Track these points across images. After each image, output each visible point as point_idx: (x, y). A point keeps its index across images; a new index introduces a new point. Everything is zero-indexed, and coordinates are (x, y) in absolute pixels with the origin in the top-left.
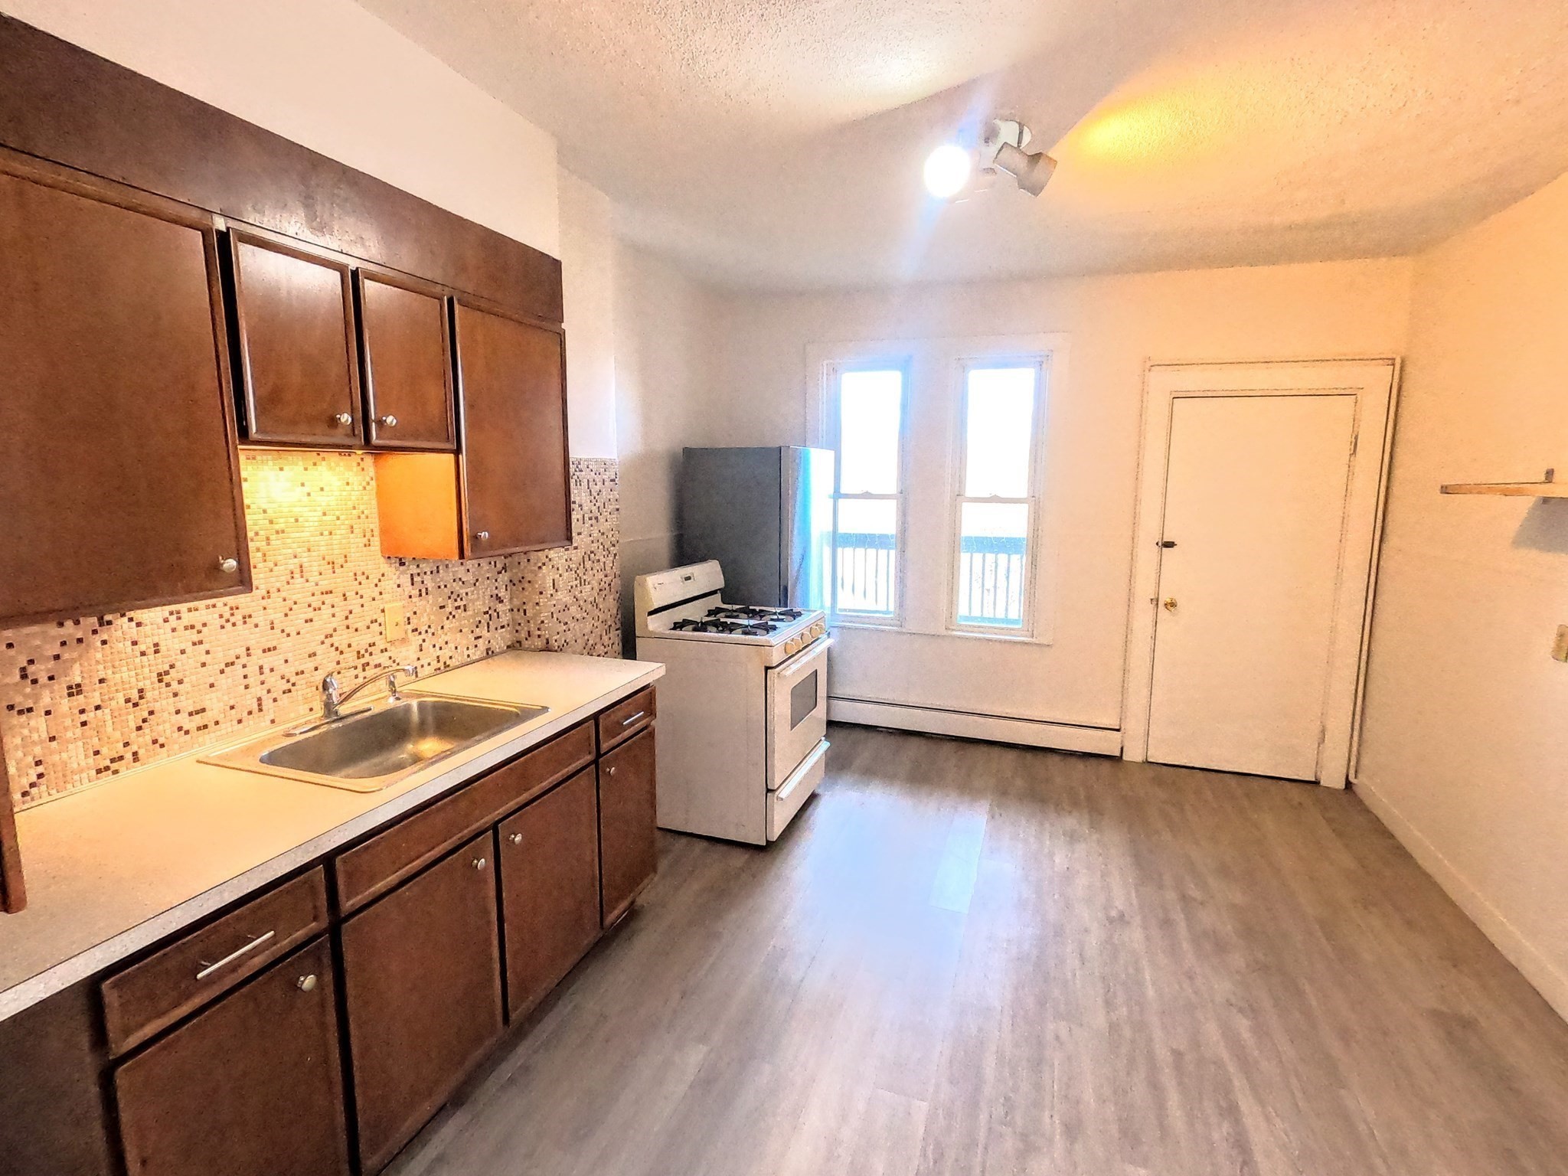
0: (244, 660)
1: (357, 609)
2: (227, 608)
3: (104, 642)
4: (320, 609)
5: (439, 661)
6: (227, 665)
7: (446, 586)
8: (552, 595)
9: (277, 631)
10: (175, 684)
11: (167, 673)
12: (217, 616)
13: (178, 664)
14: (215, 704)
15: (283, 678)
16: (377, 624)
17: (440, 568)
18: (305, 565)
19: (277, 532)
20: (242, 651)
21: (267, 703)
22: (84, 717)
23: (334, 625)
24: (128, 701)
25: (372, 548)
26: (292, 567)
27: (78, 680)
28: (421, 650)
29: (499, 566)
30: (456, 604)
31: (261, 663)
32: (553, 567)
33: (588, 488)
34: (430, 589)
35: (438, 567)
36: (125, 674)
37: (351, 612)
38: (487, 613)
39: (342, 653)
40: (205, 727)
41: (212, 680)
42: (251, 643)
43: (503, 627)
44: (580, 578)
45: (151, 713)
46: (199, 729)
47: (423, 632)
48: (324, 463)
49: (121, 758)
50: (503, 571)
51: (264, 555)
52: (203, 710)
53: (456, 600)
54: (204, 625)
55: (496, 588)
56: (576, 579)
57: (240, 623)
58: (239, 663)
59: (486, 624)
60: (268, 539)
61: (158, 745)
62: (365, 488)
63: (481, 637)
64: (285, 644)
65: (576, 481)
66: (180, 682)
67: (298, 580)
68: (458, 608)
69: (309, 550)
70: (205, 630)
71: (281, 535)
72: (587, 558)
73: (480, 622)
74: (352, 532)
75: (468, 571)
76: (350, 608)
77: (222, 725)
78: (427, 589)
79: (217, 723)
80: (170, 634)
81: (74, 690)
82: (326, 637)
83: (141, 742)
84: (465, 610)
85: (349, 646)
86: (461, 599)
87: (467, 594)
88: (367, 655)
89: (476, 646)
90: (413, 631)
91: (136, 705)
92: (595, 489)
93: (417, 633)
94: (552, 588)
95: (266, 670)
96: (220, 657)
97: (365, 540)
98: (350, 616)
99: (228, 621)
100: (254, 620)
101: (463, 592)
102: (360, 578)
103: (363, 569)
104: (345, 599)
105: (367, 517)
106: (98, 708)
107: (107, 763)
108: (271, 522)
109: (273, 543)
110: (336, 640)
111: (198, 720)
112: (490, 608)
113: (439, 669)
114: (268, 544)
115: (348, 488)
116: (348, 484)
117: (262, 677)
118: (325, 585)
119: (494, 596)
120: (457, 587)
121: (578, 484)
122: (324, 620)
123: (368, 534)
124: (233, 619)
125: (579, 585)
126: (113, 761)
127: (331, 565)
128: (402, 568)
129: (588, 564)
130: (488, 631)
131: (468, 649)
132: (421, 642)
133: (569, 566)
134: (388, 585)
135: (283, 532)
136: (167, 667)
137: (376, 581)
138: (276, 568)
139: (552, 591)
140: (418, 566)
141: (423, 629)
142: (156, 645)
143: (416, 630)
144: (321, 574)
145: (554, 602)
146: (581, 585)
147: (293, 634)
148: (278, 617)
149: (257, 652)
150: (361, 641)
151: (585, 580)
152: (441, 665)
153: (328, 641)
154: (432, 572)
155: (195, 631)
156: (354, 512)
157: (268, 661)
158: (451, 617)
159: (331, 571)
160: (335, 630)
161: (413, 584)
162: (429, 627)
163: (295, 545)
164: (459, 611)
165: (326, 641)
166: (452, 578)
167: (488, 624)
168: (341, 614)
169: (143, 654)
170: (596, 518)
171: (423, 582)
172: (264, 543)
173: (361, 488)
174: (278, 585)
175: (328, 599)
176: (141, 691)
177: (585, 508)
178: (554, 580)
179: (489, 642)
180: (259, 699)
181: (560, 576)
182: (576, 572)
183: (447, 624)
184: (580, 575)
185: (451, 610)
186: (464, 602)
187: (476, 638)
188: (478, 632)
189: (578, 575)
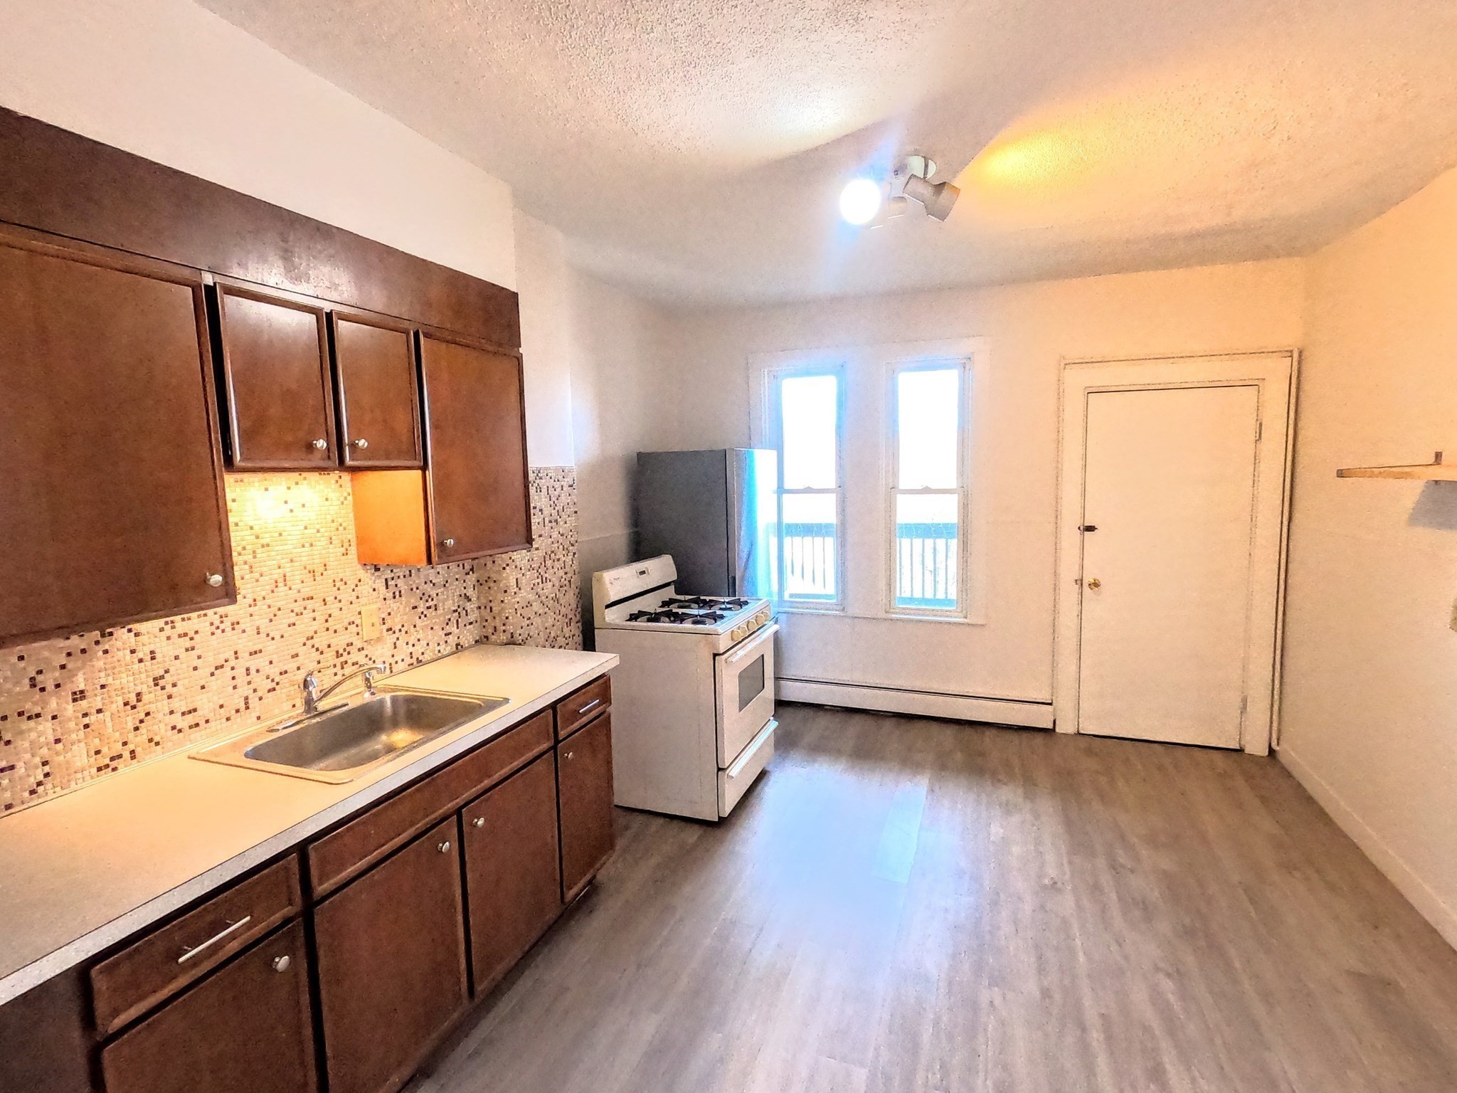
0: (232, 663)
1: (336, 613)
2: (217, 616)
3: (106, 652)
4: (302, 614)
5: (412, 657)
6: (217, 668)
7: (417, 588)
8: (515, 593)
9: (263, 635)
10: (169, 688)
11: (162, 677)
12: (208, 624)
13: (172, 669)
14: (206, 704)
15: (268, 678)
16: (355, 625)
17: (413, 571)
18: (288, 574)
19: (263, 546)
20: (230, 655)
21: (253, 702)
22: (86, 720)
23: (315, 628)
24: (126, 704)
25: (349, 556)
26: (275, 576)
27: (82, 687)
28: (395, 647)
29: (467, 567)
30: (428, 605)
31: (248, 665)
32: (516, 567)
33: (548, 494)
34: (403, 592)
35: (410, 571)
36: (125, 679)
37: (330, 616)
38: (456, 611)
39: (322, 653)
40: (197, 725)
41: (203, 683)
42: (239, 648)
43: (471, 623)
44: (542, 576)
45: (148, 714)
46: (190, 727)
47: (397, 631)
48: (305, 482)
49: (120, 756)
50: (471, 573)
51: (251, 567)
52: (195, 710)
53: (427, 601)
54: (196, 632)
55: (465, 588)
56: (538, 578)
57: (229, 629)
58: (228, 666)
59: (455, 622)
60: (254, 552)
61: (153, 743)
62: (342, 503)
63: (450, 633)
65: (536, 488)
66: (174, 685)
67: (282, 588)
68: (429, 608)
69: (292, 561)
70: (196, 637)
71: (266, 548)
72: (547, 557)
73: (450, 620)
74: (331, 543)
75: (438, 573)
76: (329, 612)
77: (211, 724)
78: (400, 592)
79: (207, 721)
80: (165, 642)
81: (79, 696)
82: (308, 639)
83: (138, 740)
84: (436, 609)
85: (329, 646)
86: (432, 600)
87: (437, 595)
88: (345, 654)
89: (446, 642)
90: (388, 630)
91: (134, 707)
92: (554, 494)
93: (391, 632)
94: (515, 586)
95: (253, 671)
96: (211, 660)
97: (343, 550)
98: (330, 619)
99: (218, 628)
100: (242, 626)
101: (433, 593)
102: (338, 584)
103: (341, 576)
104: (325, 604)
105: (345, 529)
106: (99, 711)
107: (107, 761)
108: (257, 537)
109: (258, 556)
110: (316, 641)
111: (190, 719)
112: (459, 607)
113: (412, 664)
114: (255, 557)
115: (327, 503)
116: (327, 499)
117: (249, 678)
118: (306, 591)
119: (463, 595)
121: (538, 491)
122: (306, 625)
123: (346, 545)
124: (222, 626)
125: (540, 583)
126: (112, 759)
127: (312, 574)
128: (377, 574)
129: (549, 563)
130: (458, 628)
131: (439, 644)
132: (395, 640)
133: (531, 566)
134: (365, 589)
135: (268, 545)
136: (162, 672)
137: (353, 586)
138: (261, 579)
139: (516, 590)
140: (392, 571)
141: (397, 628)
142: (152, 652)
143: (391, 629)
144: (303, 582)
145: (518, 599)
146: (542, 583)
147: (277, 638)
148: (263, 623)
149: (244, 655)
150: (339, 642)
151: (546, 578)
152: (414, 661)
153: (309, 643)
154: (405, 576)
155: (187, 638)
156: (333, 525)
157: (254, 663)
158: (423, 616)
159: (312, 579)
160: (316, 632)
161: (387, 588)
162: (403, 626)
163: (279, 557)
164: (431, 610)
165: (307, 642)
166: (423, 581)
167: (457, 621)
168: (321, 618)
169: (141, 661)
170: (556, 521)
171: (396, 585)
172: (251, 556)
173: (339, 503)
174: (263, 593)
175: (310, 604)
176: (138, 695)
177: (546, 512)
178: (517, 579)
179: (459, 638)
180: (246, 698)
181: (523, 575)
182: (538, 571)
183: (419, 623)
184: (542, 573)
185: (422, 610)
186: (434, 602)
187: (446, 635)
188: (448, 629)
189: (540, 574)
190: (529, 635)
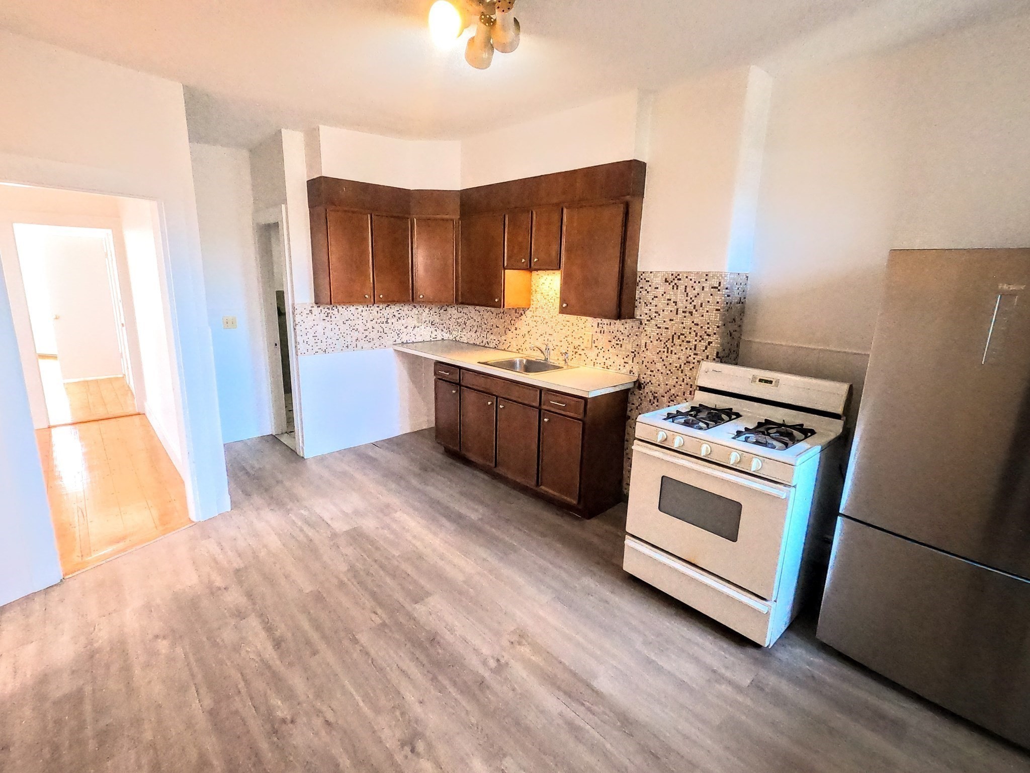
0: (544, 335)
1: (576, 331)
4: (565, 326)
7: (613, 332)
8: (643, 351)
16: (582, 339)
17: (612, 323)
23: (568, 333)
28: (598, 356)
30: (617, 342)
32: (647, 335)
33: (685, 291)
34: (605, 332)
35: (610, 323)
37: (574, 331)
38: (634, 352)
39: (569, 344)
44: (668, 348)
47: (600, 349)
53: (617, 340)
56: (664, 348)
63: (627, 363)
64: (555, 334)
65: (673, 286)
68: (617, 344)
72: (676, 337)
73: (628, 355)
75: (626, 328)
76: (574, 329)
78: (604, 331)
84: (621, 347)
85: (572, 343)
86: (620, 341)
87: (623, 339)
88: (577, 349)
89: (624, 366)
90: (595, 347)
92: (692, 294)
93: (597, 348)
94: (644, 347)
101: (621, 338)
102: (578, 319)
104: (573, 325)
110: (568, 339)
112: (635, 351)
113: (604, 368)
118: (567, 318)
120: (619, 334)
121: (675, 288)
125: (666, 352)
128: (595, 319)
129: (677, 341)
130: (633, 362)
131: (620, 365)
132: (598, 353)
133: (659, 338)
134: (588, 325)
137: (584, 322)
139: (644, 349)
140: (601, 320)
145: (645, 356)
146: (668, 352)
147: (557, 332)
150: (576, 343)
151: (672, 351)
152: (605, 366)
153: (566, 339)
154: (607, 324)
155: (536, 322)
157: (550, 338)
158: (613, 347)
160: (568, 336)
161: (598, 327)
162: (602, 348)
164: (618, 346)
166: (616, 329)
167: (633, 358)
168: (571, 330)
169: (526, 325)
170: (691, 313)
171: (602, 327)
174: (555, 315)
175: (568, 324)
176: (525, 334)
177: (680, 304)
178: (646, 343)
179: (632, 368)
181: (651, 342)
182: (665, 343)
183: (610, 349)
184: (668, 346)
185: (613, 344)
186: (621, 343)
187: (625, 363)
188: (626, 360)
189: (666, 346)
190: (650, 381)
